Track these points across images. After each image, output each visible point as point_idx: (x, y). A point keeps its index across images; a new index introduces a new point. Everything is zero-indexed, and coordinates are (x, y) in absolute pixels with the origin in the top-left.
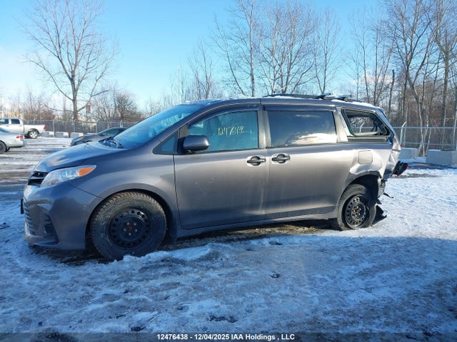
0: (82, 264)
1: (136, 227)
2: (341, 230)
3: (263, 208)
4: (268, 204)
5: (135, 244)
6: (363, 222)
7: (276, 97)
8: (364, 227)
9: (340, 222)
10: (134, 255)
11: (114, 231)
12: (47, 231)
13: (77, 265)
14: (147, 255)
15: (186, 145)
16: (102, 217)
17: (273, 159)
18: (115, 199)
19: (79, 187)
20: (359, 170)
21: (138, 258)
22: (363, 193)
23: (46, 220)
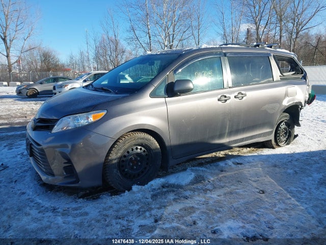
0: (98, 198)
1: (139, 161)
2: (273, 148)
3: (227, 137)
4: (231, 134)
5: (139, 175)
6: (286, 141)
7: (228, 46)
8: (288, 144)
9: (273, 142)
10: (139, 185)
11: (123, 166)
12: (66, 172)
13: (94, 199)
14: (150, 183)
15: (176, 89)
16: (115, 156)
17: (235, 97)
18: (123, 139)
19: (95, 131)
20: (288, 102)
21: (143, 187)
22: (288, 118)
23: (65, 163)
